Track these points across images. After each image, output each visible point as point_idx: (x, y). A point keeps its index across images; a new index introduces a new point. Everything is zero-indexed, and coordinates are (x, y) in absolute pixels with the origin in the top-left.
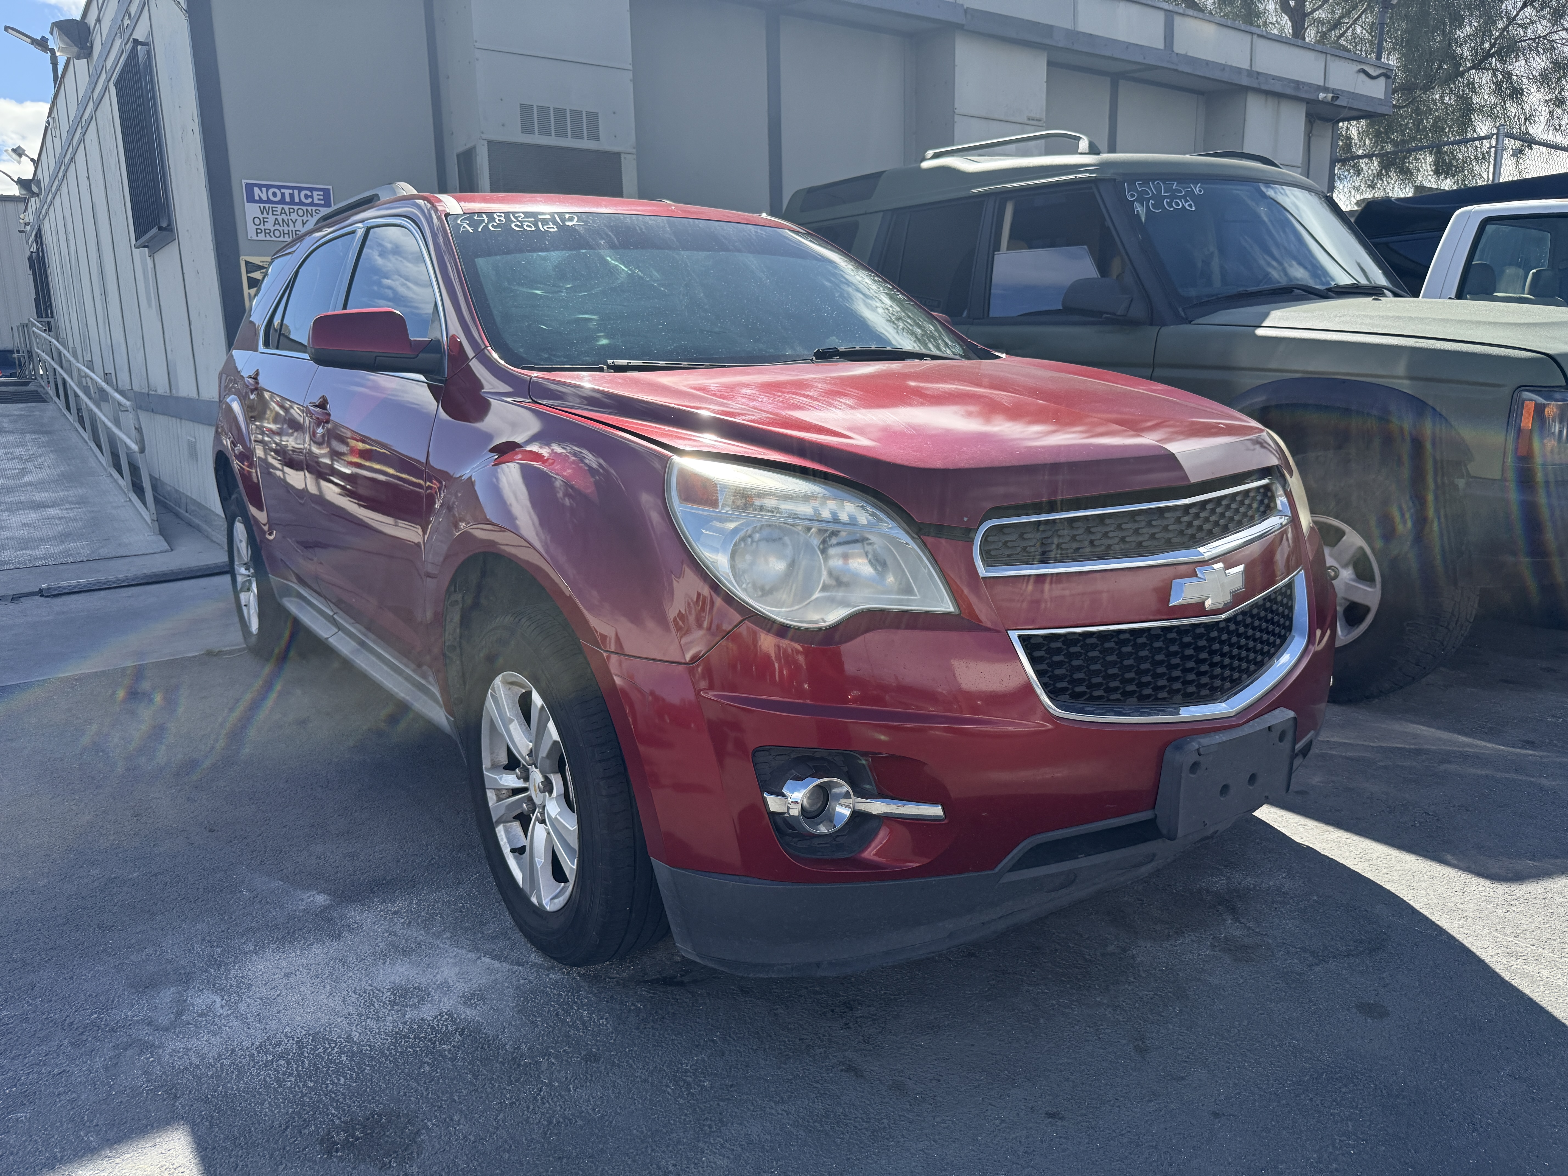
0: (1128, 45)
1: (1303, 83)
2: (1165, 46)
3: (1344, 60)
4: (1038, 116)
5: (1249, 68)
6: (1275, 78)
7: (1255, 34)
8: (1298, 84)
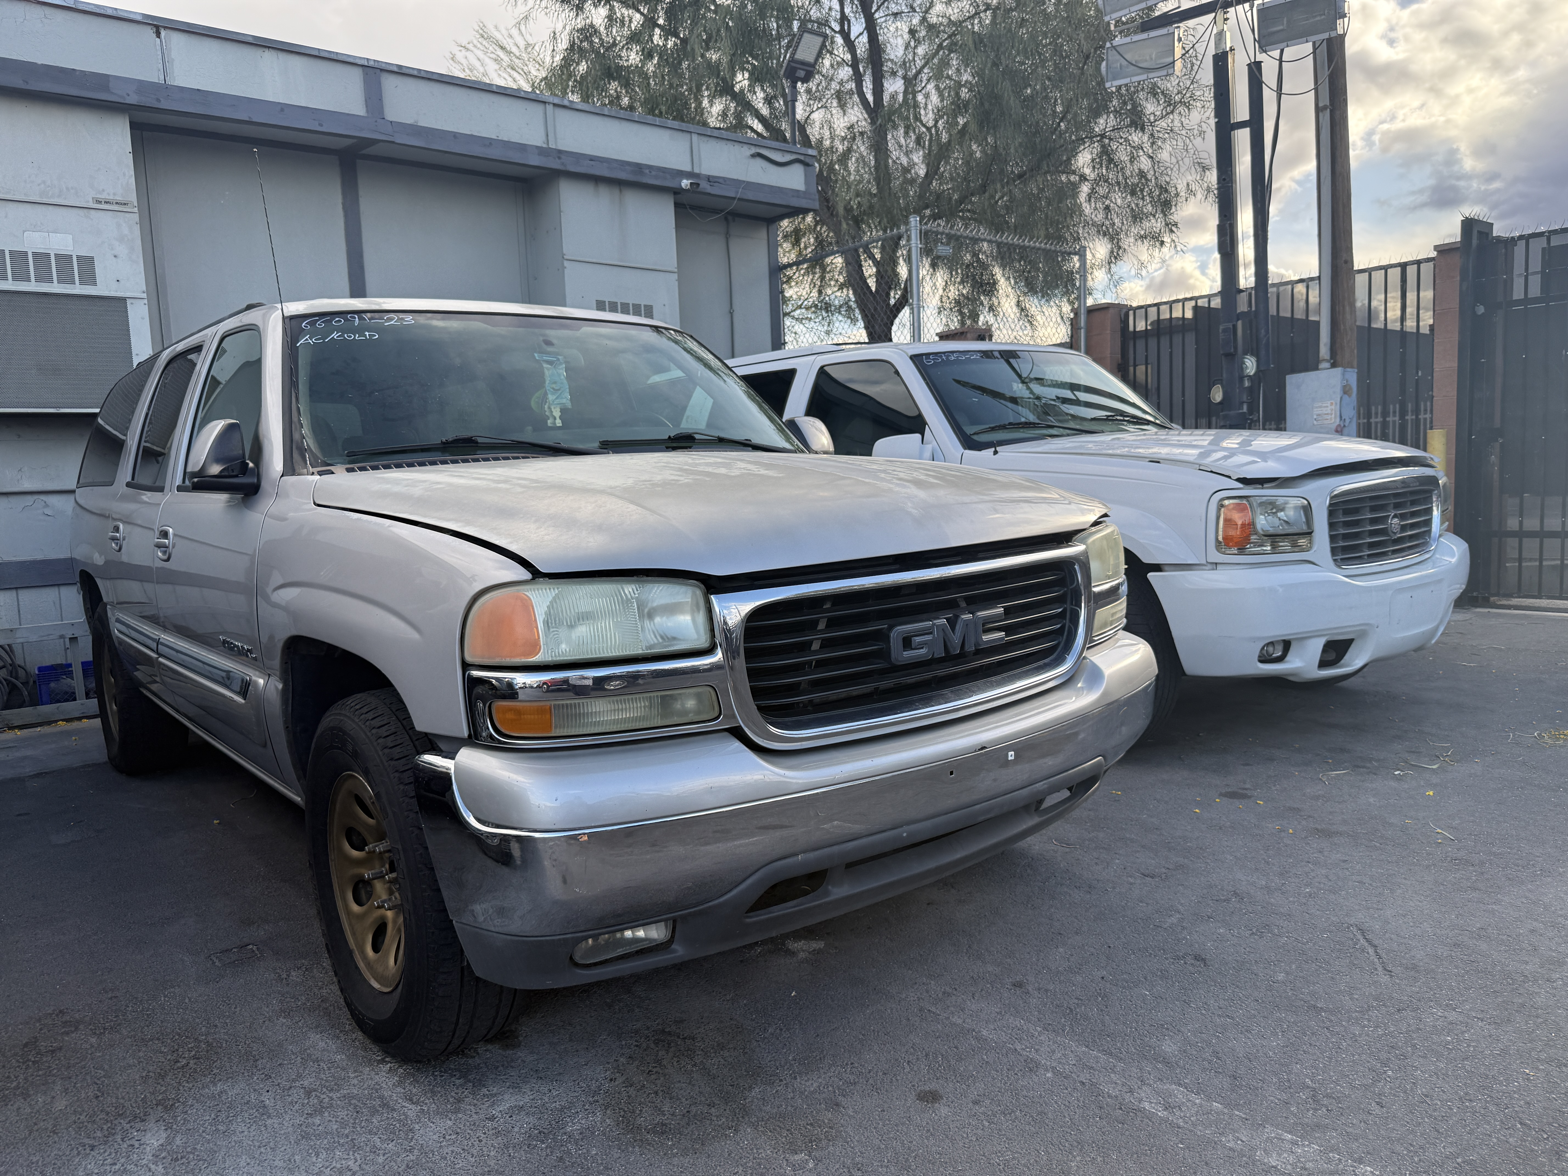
0: (283, 108)
1: (650, 167)
2: (367, 111)
3: (725, 142)
4: (119, 198)
5: (545, 146)
6: (592, 158)
7: (549, 103)
8: (639, 168)
